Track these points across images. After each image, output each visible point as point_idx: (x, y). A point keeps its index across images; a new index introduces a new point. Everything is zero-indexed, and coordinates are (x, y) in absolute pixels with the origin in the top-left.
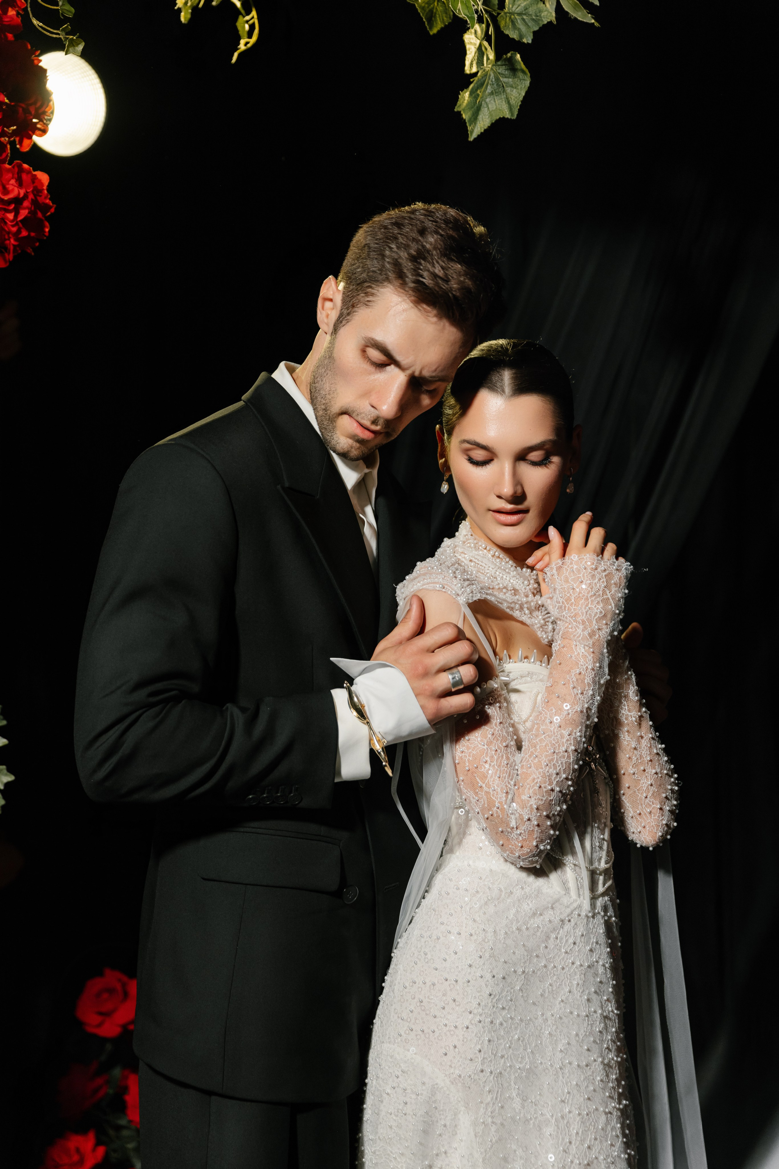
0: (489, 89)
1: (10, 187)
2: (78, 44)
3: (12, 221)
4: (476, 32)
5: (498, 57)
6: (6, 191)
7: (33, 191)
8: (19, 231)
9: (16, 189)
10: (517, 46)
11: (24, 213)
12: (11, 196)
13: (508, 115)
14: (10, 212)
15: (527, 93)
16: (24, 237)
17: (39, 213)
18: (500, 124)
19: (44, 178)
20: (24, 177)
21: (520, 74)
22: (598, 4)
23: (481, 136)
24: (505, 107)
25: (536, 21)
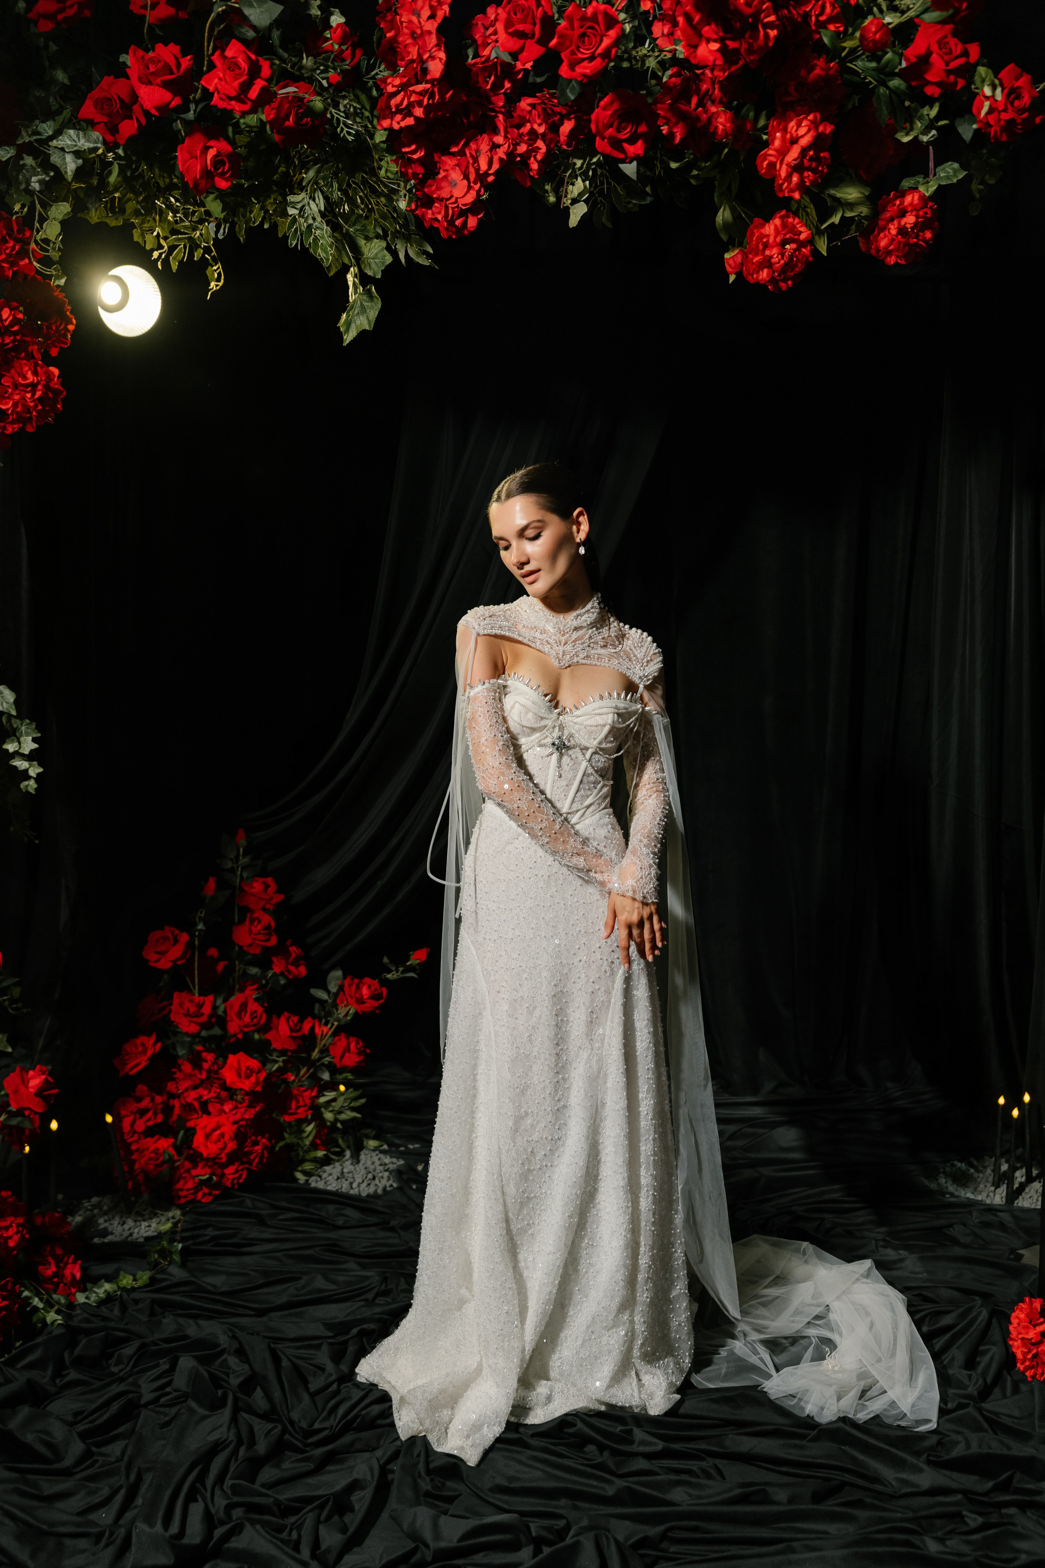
0: (358, 311)
1: (29, 376)
2: (61, 278)
3: (30, 398)
4: (351, 272)
5: (364, 290)
6: (25, 378)
7: (45, 380)
8: (36, 406)
9: (32, 377)
10: (373, 280)
11: (38, 394)
12: (29, 381)
13: (367, 328)
14: (28, 392)
15: (379, 313)
16: (40, 410)
17: (51, 395)
18: (363, 334)
19: (55, 371)
20: (39, 369)
21: (375, 300)
22: (432, 252)
23: (351, 343)
24: (366, 322)
25: (383, 263)
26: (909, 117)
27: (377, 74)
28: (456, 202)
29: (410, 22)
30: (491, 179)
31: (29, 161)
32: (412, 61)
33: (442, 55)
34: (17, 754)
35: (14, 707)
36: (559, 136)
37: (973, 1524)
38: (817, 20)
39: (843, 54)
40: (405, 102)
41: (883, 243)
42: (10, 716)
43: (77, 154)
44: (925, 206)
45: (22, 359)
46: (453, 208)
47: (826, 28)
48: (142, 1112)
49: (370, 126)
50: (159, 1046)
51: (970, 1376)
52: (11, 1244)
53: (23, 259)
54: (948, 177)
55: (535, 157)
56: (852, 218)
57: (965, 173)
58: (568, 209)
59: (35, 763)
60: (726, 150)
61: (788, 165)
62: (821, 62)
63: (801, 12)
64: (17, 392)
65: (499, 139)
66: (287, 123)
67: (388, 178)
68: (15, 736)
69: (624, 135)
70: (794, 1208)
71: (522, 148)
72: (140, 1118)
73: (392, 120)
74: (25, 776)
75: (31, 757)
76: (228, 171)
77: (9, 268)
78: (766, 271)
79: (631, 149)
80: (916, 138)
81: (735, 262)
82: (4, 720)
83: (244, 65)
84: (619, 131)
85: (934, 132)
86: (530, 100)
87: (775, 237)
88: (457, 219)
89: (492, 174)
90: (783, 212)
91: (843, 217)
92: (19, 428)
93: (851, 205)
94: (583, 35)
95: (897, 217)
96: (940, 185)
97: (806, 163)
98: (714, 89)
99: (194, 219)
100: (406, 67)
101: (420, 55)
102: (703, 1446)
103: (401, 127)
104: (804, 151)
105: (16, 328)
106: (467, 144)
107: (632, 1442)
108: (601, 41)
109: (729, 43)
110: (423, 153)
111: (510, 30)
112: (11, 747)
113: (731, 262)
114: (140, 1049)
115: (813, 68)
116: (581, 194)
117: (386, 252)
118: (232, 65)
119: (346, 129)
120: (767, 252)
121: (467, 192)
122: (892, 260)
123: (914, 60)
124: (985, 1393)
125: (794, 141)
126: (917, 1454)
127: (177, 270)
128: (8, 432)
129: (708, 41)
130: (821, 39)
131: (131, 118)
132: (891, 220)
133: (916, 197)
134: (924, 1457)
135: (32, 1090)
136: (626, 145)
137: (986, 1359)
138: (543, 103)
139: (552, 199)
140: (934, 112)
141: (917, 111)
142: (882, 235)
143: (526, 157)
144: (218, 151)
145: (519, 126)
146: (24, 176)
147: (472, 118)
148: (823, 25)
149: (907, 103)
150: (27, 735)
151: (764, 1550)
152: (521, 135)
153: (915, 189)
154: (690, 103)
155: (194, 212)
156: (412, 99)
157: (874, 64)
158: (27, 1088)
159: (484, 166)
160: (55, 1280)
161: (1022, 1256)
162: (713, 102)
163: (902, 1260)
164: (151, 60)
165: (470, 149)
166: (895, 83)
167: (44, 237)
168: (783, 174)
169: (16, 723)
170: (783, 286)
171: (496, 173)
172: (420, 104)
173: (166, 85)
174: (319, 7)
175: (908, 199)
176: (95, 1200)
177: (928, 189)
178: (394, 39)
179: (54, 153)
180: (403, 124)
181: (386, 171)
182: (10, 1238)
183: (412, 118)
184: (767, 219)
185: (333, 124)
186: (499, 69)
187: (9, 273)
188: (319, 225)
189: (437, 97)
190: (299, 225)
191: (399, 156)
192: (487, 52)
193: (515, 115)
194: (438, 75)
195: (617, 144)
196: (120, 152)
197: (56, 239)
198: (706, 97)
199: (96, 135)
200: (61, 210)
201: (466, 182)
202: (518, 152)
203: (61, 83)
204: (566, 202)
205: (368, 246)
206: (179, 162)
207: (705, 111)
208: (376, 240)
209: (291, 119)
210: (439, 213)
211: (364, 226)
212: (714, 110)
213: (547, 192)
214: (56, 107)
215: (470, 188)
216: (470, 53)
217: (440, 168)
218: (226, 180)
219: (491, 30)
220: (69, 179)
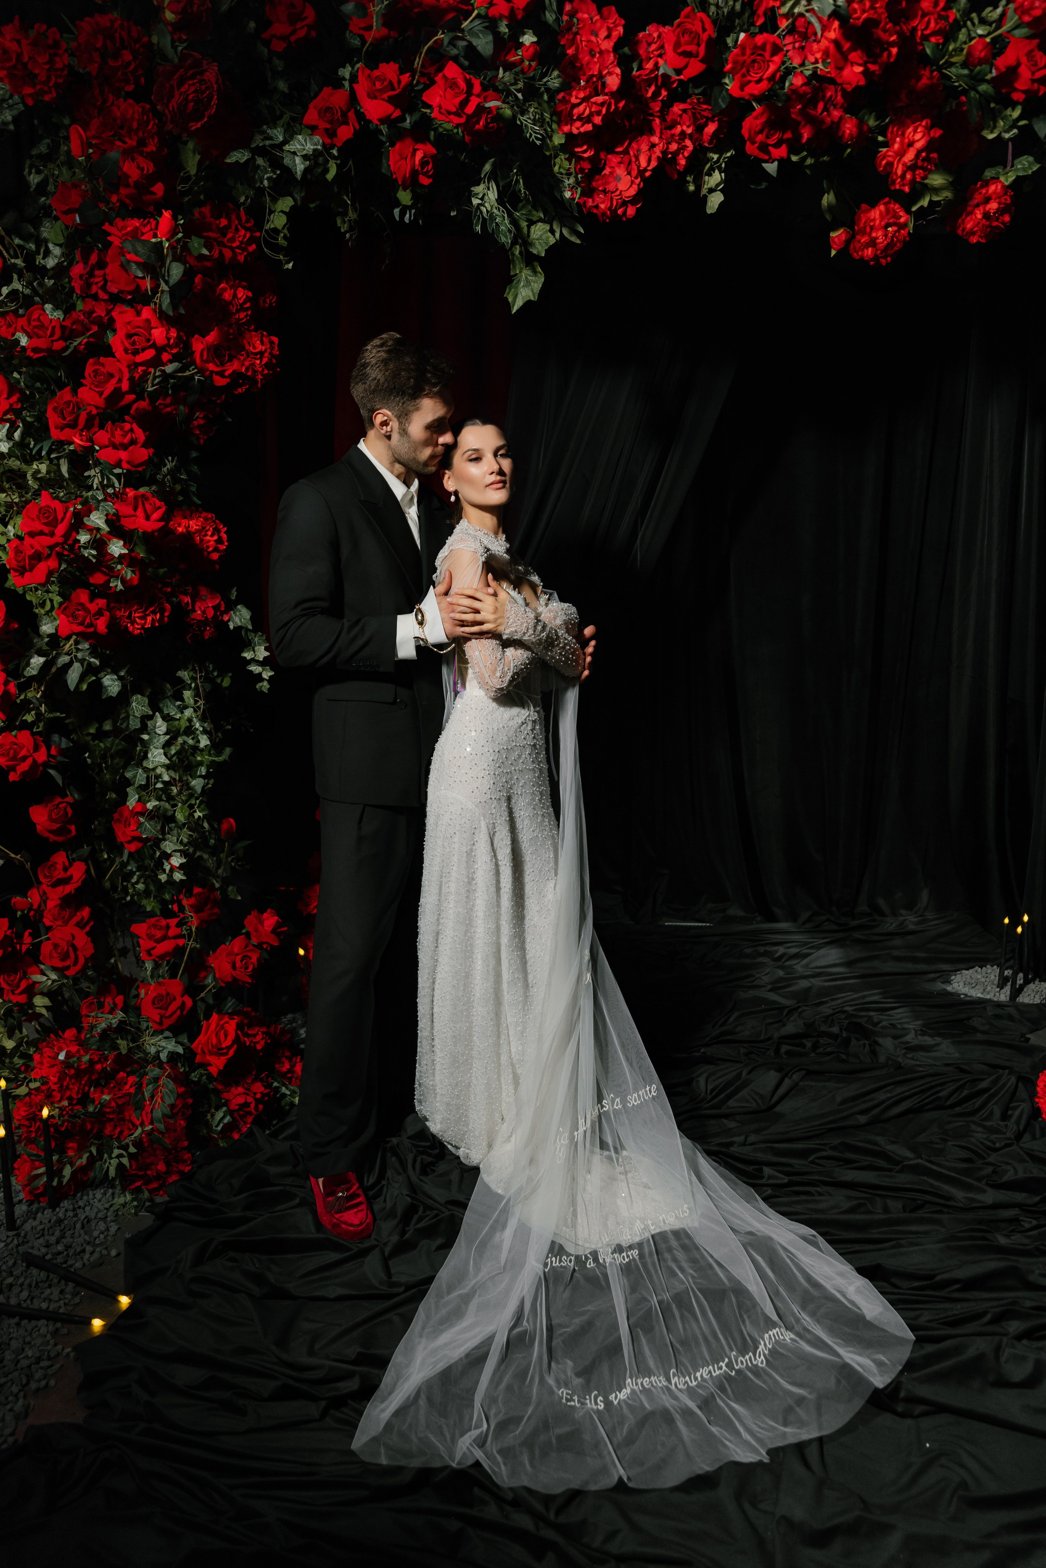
1: (257, 346)
2: (289, 263)
3: (258, 364)
5: (527, 265)
6: (254, 348)
7: (270, 348)
8: (263, 371)
9: (260, 347)
10: (537, 258)
11: (265, 360)
12: (257, 350)
13: (532, 299)
14: (257, 359)
15: (542, 286)
16: (265, 373)
17: (274, 361)
18: (528, 304)
19: (275, 340)
20: (264, 339)
21: (539, 275)
22: (583, 232)
23: (518, 311)
24: (531, 294)
25: (546, 243)
26: (994, 116)
27: (548, 81)
28: (620, 194)
29: (589, 41)
30: (648, 174)
31: (260, 161)
32: (593, 76)
33: (618, 71)
34: (253, 661)
35: (250, 622)
36: (702, 135)
37: (1027, 1226)
38: (922, 34)
39: (941, 63)
40: (587, 112)
41: (969, 226)
42: (247, 630)
43: (305, 157)
44: (1006, 194)
45: (253, 331)
46: (618, 199)
47: (928, 40)
49: (549, 129)
51: (1006, 1126)
52: (259, 1047)
53: (251, 245)
54: (1024, 169)
55: (683, 153)
56: (939, 202)
57: (1038, 166)
58: (705, 197)
59: (268, 667)
60: (849, 150)
61: (904, 164)
62: (927, 73)
63: (909, 27)
64: (249, 359)
65: (655, 139)
66: (477, 127)
67: (562, 174)
68: (252, 646)
69: (771, 141)
70: (847, 1008)
71: (674, 147)
73: (571, 126)
74: (259, 678)
75: (263, 663)
76: (431, 170)
77: (240, 254)
78: (870, 249)
79: (775, 152)
80: (999, 136)
81: (840, 239)
82: (243, 634)
83: (463, 85)
84: (768, 137)
85: (1015, 131)
86: (682, 106)
87: (881, 222)
88: (620, 208)
89: (650, 171)
90: (887, 199)
91: (931, 201)
92: (249, 388)
93: (936, 190)
94: (754, 61)
95: (983, 204)
96: (1018, 177)
97: (920, 163)
98: (837, 96)
100: (587, 82)
101: (600, 72)
102: (817, 1178)
103: (580, 133)
104: (919, 152)
105: (248, 305)
106: (629, 145)
107: (762, 1177)
108: (768, 67)
109: (870, 66)
110: (592, 152)
111: (679, 51)
112: (248, 655)
113: (836, 240)
115: (919, 79)
116: (718, 185)
117: (549, 234)
118: (453, 85)
119: (534, 135)
120: (874, 235)
121: (631, 186)
122: (974, 240)
123: (1004, 70)
124: (1019, 1136)
125: (911, 144)
126: (979, 1180)
129: (852, 64)
130: (924, 49)
131: (348, 124)
132: (978, 205)
133: (999, 187)
134: (985, 1181)
136: (771, 148)
137: (1017, 1113)
138: (693, 108)
139: (692, 188)
140: (1016, 113)
141: (1000, 112)
142: (968, 219)
143: (676, 154)
144: (424, 154)
145: (672, 127)
146: (259, 174)
147: (633, 122)
148: (926, 38)
149: (992, 105)
150: (260, 645)
151: (880, 1246)
152: (673, 135)
153: (996, 179)
154: (816, 108)
156: (593, 110)
157: (966, 72)
158: (263, 926)
159: (643, 164)
160: (289, 1075)
161: (1029, 1039)
162: (835, 106)
163: (938, 1045)
164: (378, 78)
165: (633, 148)
166: (983, 88)
167: (272, 226)
168: (899, 172)
169: (251, 635)
170: (883, 262)
171: (653, 170)
172: (598, 113)
173: (391, 100)
175: (992, 188)
176: (290, 1016)
177: (1008, 179)
178: (575, 57)
179: (286, 156)
180: (582, 130)
181: (560, 167)
182: (258, 1043)
183: (590, 125)
184: (873, 205)
185: (520, 129)
186: (660, 80)
187: (241, 258)
188: (498, 213)
189: (613, 107)
190: (481, 212)
191: (572, 156)
192: (650, 65)
193: (669, 118)
194: (615, 88)
195: (764, 148)
196: (335, 152)
197: (283, 228)
198: (829, 102)
199: (317, 138)
200: (286, 203)
201: (629, 177)
202: (670, 150)
203: (283, 92)
204: (704, 191)
205: (533, 227)
206: (391, 163)
207: (829, 115)
208: (540, 224)
209: (481, 124)
210: (603, 203)
211: (530, 211)
212: (836, 114)
213: (689, 182)
214: (278, 113)
215: (632, 182)
216: (635, 66)
217: (605, 164)
218: (429, 177)
219: (654, 47)
220: (299, 178)
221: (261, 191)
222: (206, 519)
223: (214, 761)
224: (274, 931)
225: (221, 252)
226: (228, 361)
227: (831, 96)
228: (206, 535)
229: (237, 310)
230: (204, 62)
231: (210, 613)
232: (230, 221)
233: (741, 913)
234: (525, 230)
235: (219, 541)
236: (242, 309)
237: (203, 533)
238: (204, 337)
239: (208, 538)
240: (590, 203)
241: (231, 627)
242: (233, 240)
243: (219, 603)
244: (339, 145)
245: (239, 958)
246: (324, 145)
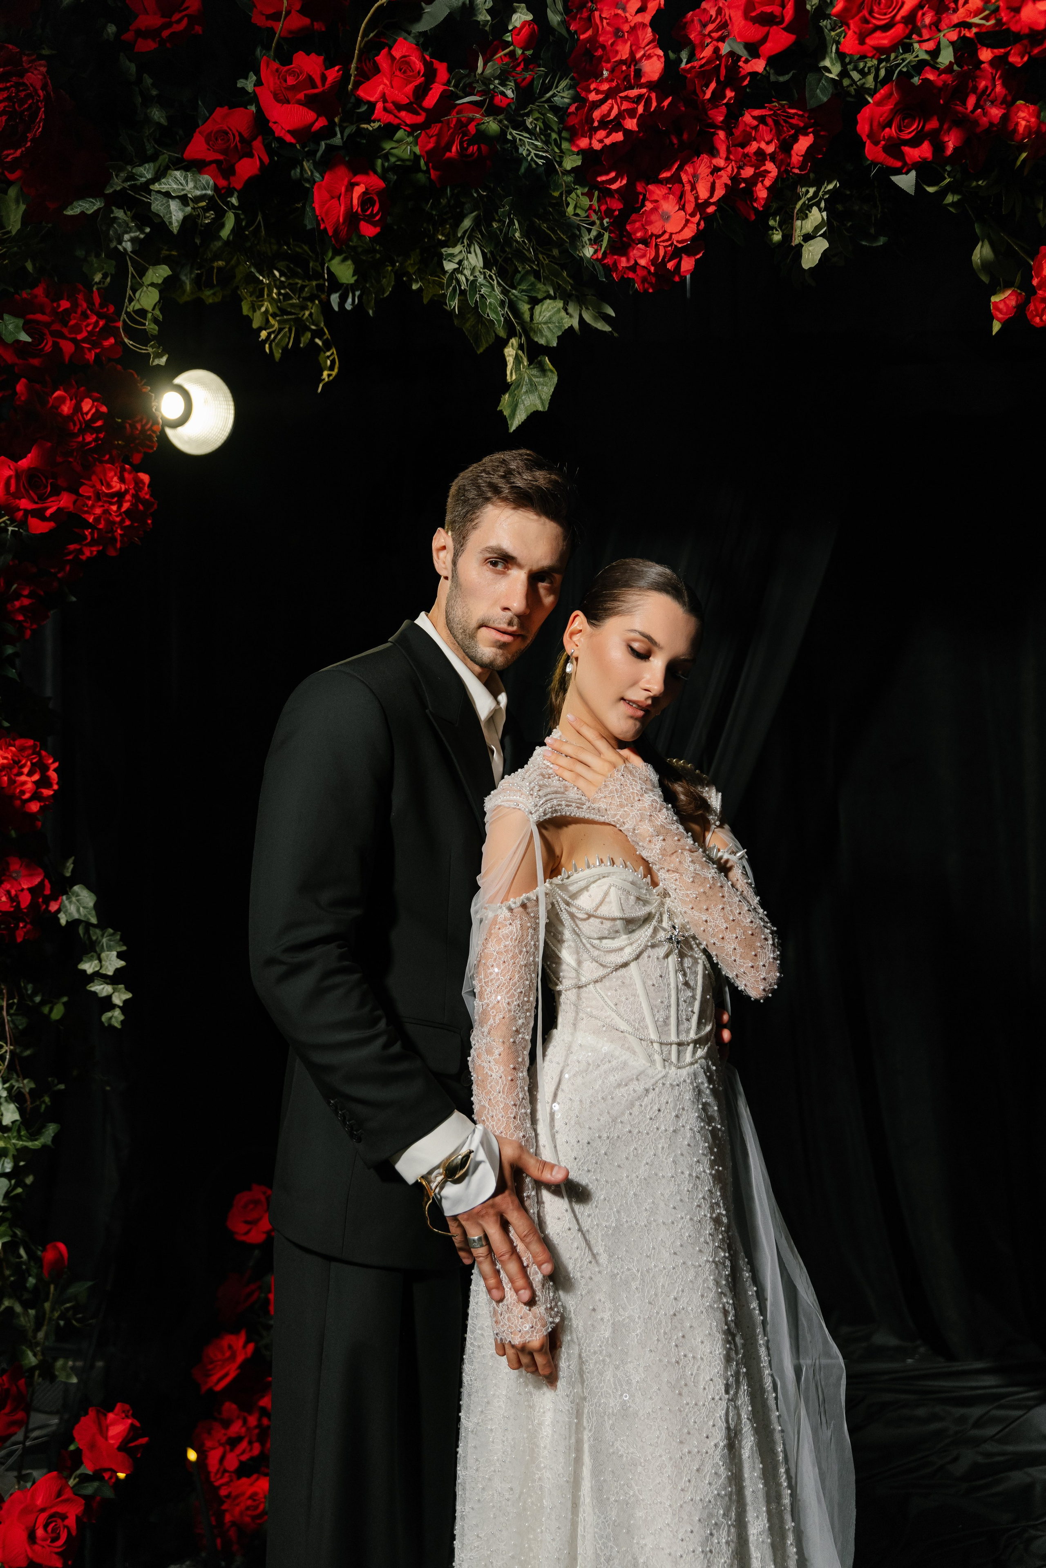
0: (524, 390)
1: (114, 484)
3: (115, 512)
4: (512, 344)
5: (531, 362)
6: (109, 486)
7: (134, 488)
8: (122, 521)
9: (118, 485)
10: (546, 350)
11: (126, 506)
12: (114, 490)
13: (541, 409)
14: (113, 504)
15: (555, 389)
16: (127, 526)
17: (141, 507)
18: (534, 417)
19: (145, 478)
20: (126, 475)
21: (549, 374)
22: (613, 315)
23: (519, 428)
24: (538, 402)
25: (559, 328)
27: (554, 95)
28: (670, 238)
29: (613, 17)
30: (711, 209)
31: (119, 213)
32: (622, 62)
33: (659, 54)
34: (98, 976)
35: (94, 912)
36: (790, 156)
40: (615, 112)
42: (88, 924)
43: (184, 200)
45: (107, 462)
46: (665, 247)
48: (233, 1442)
49: (557, 150)
50: (251, 1347)
53: (107, 339)
55: (762, 182)
58: (800, 246)
59: (122, 986)
60: (1024, 155)
64: (100, 504)
65: (720, 162)
66: (448, 154)
67: (578, 218)
68: (95, 952)
69: (906, 135)
71: (748, 172)
72: (232, 1450)
73: (591, 139)
74: (107, 1003)
75: (114, 980)
76: (377, 214)
77: (90, 350)
79: (913, 154)
81: (1006, 305)
82: (81, 931)
83: (419, 65)
84: (900, 130)
86: (757, 113)
88: (669, 261)
89: (713, 204)
92: (98, 552)
98: (995, 86)
99: (304, 295)
100: (612, 71)
101: (632, 54)
103: (605, 147)
105: (99, 423)
106: (680, 168)
110: (624, 182)
111: (754, 14)
112: (89, 967)
113: (1001, 306)
114: (228, 1354)
116: (817, 228)
117: (563, 313)
119: (533, 152)
121: (685, 226)
127: (281, 359)
128: (83, 557)
131: (250, 155)
135: (112, 1442)
136: (905, 148)
138: (775, 114)
139: (777, 237)
143: (752, 182)
144: (366, 189)
145: (743, 144)
146: (116, 231)
147: (685, 136)
150: (110, 949)
152: (746, 155)
154: (964, 103)
155: (303, 287)
156: (623, 109)
158: (106, 1438)
162: (992, 102)
164: (291, 73)
165: (686, 173)
167: (138, 307)
169: (96, 934)
171: (719, 204)
172: (632, 113)
173: (310, 102)
174: (489, 11)
179: (156, 199)
180: (608, 141)
181: (575, 207)
183: (621, 134)
186: (723, 72)
187: (91, 356)
188: (484, 282)
189: (654, 104)
190: (458, 282)
191: (593, 187)
192: (707, 52)
193: (737, 132)
194: (655, 77)
195: (894, 148)
196: (234, 201)
197: (153, 309)
198: (983, 96)
199: (206, 179)
200: (159, 273)
201: (682, 213)
202: (743, 176)
203: (159, 124)
204: (797, 240)
205: (538, 308)
206: (316, 206)
207: (985, 113)
208: (548, 301)
209: (454, 149)
210: (643, 256)
211: (533, 284)
212: (996, 112)
213: (772, 228)
214: (149, 152)
215: (687, 221)
216: (684, 56)
217: (645, 199)
218: (375, 224)
219: (711, 27)
220: (175, 231)
221: (120, 256)
222: (21, 749)
223: (26, 1148)
224: (124, 1447)
225: (56, 345)
226: (50, 496)
227: (986, 87)
228: (21, 774)
229: (80, 430)
230: (25, 58)
231: (26, 900)
232: (75, 305)
233: (893, 1341)
234: (527, 317)
235: (45, 781)
236: (88, 427)
237: (15, 771)
238: (17, 462)
239: (23, 778)
240: (623, 263)
241: (63, 922)
242: (77, 329)
243: (41, 883)
244: (239, 186)
245: (43, 1517)
246: (216, 188)
